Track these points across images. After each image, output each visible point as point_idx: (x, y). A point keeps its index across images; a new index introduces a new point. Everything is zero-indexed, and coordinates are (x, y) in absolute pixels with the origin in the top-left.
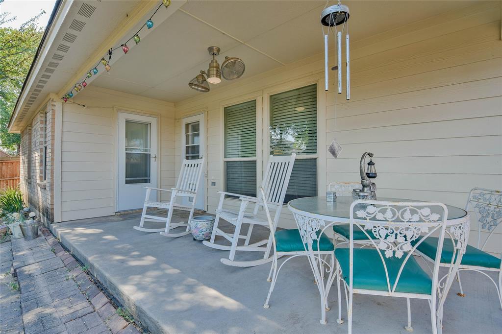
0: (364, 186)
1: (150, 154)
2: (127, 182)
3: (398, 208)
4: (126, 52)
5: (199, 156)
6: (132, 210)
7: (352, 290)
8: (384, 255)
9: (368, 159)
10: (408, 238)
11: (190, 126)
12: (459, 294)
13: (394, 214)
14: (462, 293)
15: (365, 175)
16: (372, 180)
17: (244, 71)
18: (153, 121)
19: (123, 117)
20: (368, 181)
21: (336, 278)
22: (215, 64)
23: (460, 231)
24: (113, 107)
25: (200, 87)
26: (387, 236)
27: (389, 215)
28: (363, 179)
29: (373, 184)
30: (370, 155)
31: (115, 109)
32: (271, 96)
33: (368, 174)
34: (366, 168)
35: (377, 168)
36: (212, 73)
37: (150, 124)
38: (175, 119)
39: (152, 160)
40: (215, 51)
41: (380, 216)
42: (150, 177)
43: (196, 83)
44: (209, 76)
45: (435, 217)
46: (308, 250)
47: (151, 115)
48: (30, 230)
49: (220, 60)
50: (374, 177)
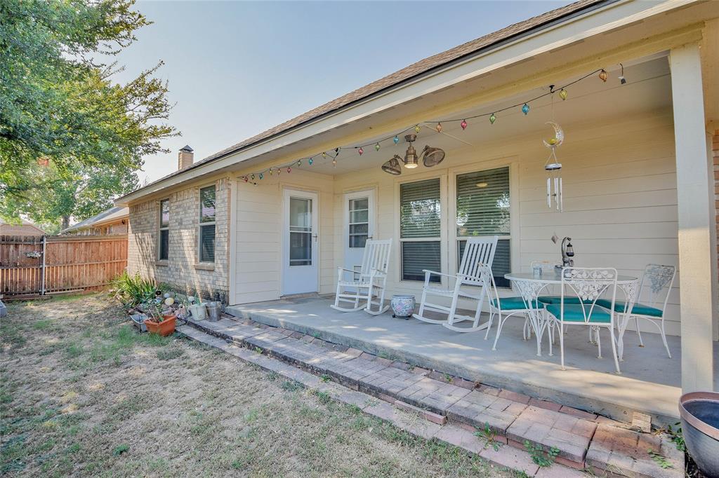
0: (565, 262)
1: (311, 234)
2: (292, 264)
3: (590, 271)
4: (361, 153)
5: (367, 236)
6: (301, 294)
7: (562, 322)
8: (582, 299)
9: (567, 242)
10: (596, 288)
11: (353, 202)
12: (640, 346)
13: (587, 274)
14: (642, 344)
15: (565, 254)
16: (571, 258)
17: (442, 159)
18: (314, 196)
19: (288, 194)
20: (567, 258)
21: (547, 326)
22: (412, 151)
23: (630, 288)
24: (279, 184)
25: (393, 170)
26: (584, 287)
27: (584, 275)
28: (564, 257)
29: (572, 261)
30: (569, 239)
31: (280, 186)
32: (457, 176)
33: (567, 254)
34: (566, 248)
35: (574, 250)
36: (409, 159)
37: (311, 200)
38: (334, 194)
39: (313, 239)
40: (412, 139)
41: (579, 276)
42: (311, 258)
43: (389, 166)
44: (406, 162)
45: (611, 276)
46: (529, 308)
47: (312, 190)
48: (215, 311)
49: (419, 147)
50: (572, 256)
